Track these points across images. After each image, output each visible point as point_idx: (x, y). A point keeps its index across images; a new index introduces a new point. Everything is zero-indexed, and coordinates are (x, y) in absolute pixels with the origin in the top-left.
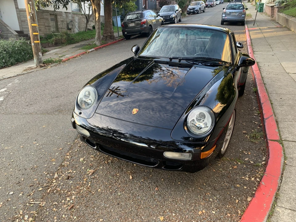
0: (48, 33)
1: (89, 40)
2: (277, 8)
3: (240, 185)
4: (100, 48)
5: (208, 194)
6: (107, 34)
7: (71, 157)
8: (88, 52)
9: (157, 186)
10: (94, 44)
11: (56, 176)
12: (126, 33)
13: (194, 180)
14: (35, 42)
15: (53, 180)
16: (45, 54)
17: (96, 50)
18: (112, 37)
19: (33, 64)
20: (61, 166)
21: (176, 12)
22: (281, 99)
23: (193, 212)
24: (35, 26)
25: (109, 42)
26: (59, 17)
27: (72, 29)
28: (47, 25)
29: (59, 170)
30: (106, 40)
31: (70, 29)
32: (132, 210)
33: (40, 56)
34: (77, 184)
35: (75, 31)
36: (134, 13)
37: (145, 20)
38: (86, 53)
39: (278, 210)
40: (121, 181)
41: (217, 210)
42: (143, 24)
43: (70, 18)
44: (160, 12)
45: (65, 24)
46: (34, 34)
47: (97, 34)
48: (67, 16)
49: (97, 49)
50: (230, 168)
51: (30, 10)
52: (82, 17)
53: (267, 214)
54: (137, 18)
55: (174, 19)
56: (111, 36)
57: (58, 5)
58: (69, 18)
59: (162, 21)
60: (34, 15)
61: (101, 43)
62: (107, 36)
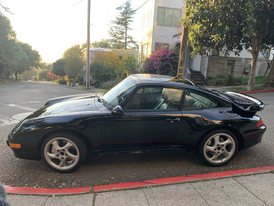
6: (268, 81)
18: (273, 85)
25: (267, 89)
26: (236, 62)
27: (249, 73)
30: (264, 87)
31: (248, 73)
45: (242, 69)
46: (179, 74)
48: (247, 62)
50: (47, 179)
51: (181, 57)
58: (249, 64)
60: (183, 61)
61: (252, 89)
62: (267, 83)
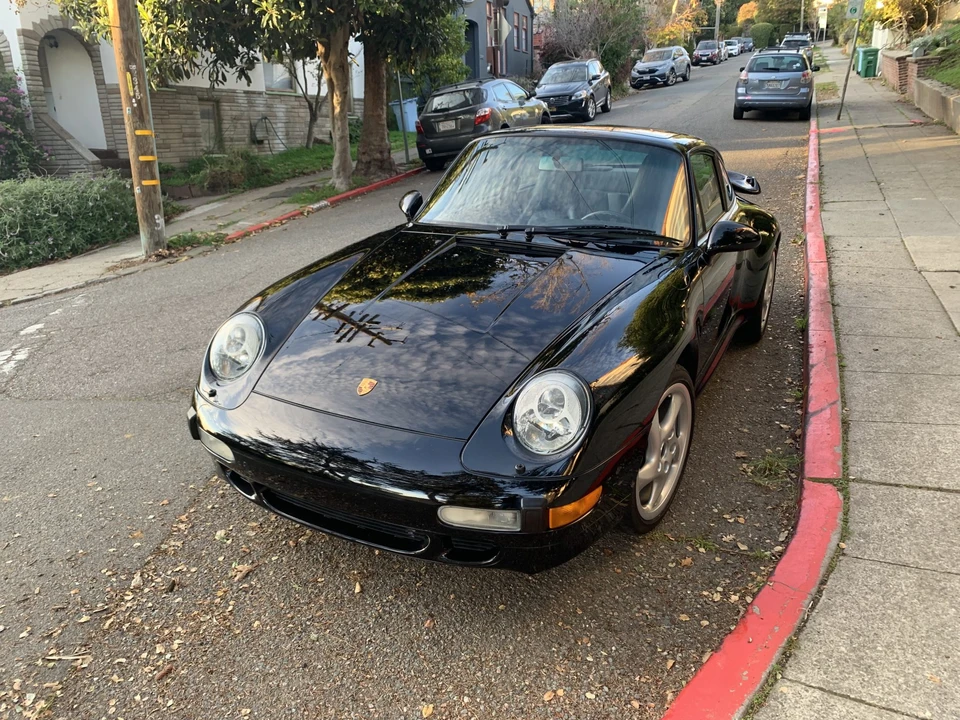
0: (190, 154)
1: (314, 173)
2: (916, 62)
3: (691, 615)
4: (347, 199)
5: (585, 640)
6: (369, 155)
7: (192, 527)
8: (308, 212)
9: (432, 616)
10: (327, 185)
11: (137, 580)
12: (428, 151)
13: (549, 598)
14: (144, 183)
15: (127, 593)
16: (177, 219)
17: (334, 204)
18: (385, 165)
19: (136, 250)
20: (158, 551)
21: (591, 84)
22: (874, 353)
23: (527, 692)
24: (145, 137)
25: (375, 180)
26: (225, 106)
27: (266, 142)
28: (188, 130)
29: (149, 562)
30: (365, 175)
31: (261, 142)
32: (343, 685)
33: (158, 225)
34: (195, 605)
35: (276, 146)
36: (454, 89)
37: (487, 109)
38: (302, 213)
39: (784, 689)
40: (326, 600)
41: (601, 688)
42: (481, 122)
43: (261, 109)
44: (541, 82)
45: (244, 127)
46: (142, 158)
47: (337, 155)
48: (251, 104)
49: (338, 201)
50: (670, 565)
51: (131, 88)
52: (297, 103)
53: (746, 702)
54: (465, 103)
55: (586, 104)
56: (382, 161)
57: (221, 70)
58: (257, 109)
59: (545, 113)
60: (143, 103)
61: (350, 184)
62: (370, 162)
